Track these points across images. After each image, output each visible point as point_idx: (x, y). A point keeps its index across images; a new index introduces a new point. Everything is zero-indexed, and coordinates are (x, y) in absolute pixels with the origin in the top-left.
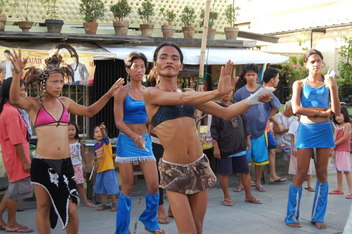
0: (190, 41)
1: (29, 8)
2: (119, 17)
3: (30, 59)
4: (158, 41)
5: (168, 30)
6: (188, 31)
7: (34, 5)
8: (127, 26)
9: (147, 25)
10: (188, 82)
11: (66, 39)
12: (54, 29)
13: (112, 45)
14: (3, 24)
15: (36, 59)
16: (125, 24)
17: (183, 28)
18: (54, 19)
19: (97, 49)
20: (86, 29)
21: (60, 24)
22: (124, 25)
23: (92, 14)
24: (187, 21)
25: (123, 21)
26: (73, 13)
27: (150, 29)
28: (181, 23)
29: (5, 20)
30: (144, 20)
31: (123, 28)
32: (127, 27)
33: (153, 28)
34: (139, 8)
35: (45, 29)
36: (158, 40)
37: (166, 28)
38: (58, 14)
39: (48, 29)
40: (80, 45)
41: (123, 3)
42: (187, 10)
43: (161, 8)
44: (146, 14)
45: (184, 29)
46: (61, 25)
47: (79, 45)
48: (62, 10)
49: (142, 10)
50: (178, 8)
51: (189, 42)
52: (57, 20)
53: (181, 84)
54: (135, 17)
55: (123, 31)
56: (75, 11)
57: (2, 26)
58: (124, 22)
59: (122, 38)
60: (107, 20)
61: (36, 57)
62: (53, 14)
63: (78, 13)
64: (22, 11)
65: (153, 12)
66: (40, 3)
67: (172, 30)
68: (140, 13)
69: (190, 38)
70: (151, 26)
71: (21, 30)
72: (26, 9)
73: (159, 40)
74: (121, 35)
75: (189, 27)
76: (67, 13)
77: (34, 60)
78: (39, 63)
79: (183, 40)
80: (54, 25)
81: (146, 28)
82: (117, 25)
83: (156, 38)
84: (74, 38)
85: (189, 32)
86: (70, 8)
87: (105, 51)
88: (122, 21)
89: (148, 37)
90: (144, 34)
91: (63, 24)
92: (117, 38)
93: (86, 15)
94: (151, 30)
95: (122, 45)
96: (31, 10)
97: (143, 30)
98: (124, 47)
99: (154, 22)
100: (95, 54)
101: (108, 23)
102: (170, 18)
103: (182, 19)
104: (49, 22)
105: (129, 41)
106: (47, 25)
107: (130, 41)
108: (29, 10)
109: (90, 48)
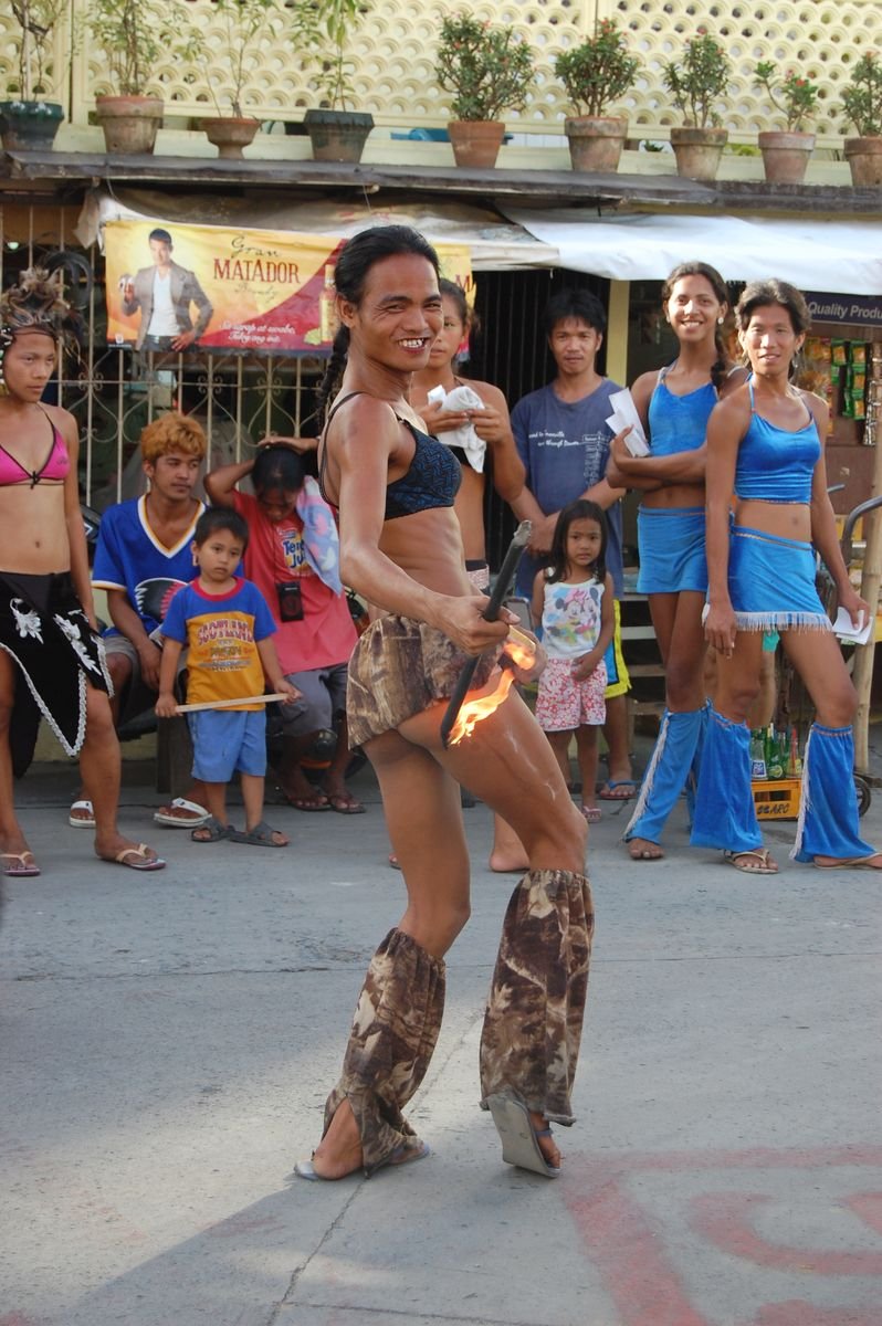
0: (874, 198)
1: (247, 64)
2: (590, 99)
3: (238, 263)
4: (739, 197)
5: (783, 154)
6: (868, 158)
7: (265, 53)
8: (617, 134)
9: (697, 131)
10: (864, 362)
11: (376, 188)
12: (335, 146)
13: (557, 212)
14: (149, 126)
15: (259, 263)
16: (610, 127)
17: (850, 145)
18: (338, 108)
19: (490, 227)
20: (458, 148)
21: (358, 127)
22: (607, 133)
23: (485, 89)
24: (867, 115)
25: (602, 116)
26: (413, 84)
27: (709, 149)
28: (844, 121)
29: (157, 115)
30: (689, 108)
31: (600, 144)
32: (616, 138)
33: (721, 143)
34: (672, 66)
35: (301, 146)
36: (740, 193)
37: (775, 143)
38: (352, 90)
39: (317, 145)
40: (428, 212)
41: (605, 47)
42: (870, 69)
43: (759, 64)
44: (699, 85)
45: (852, 150)
46: (362, 133)
47: (424, 213)
48: (369, 71)
49: (683, 72)
50: (835, 60)
51: (867, 202)
52: (349, 113)
53: (834, 368)
54: (658, 97)
55: (601, 156)
56: (421, 74)
57: (145, 134)
58: (608, 122)
59: (587, 187)
60: (543, 109)
61: (259, 257)
62: (333, 90)
63: (431, 85)
64: (220, 77)
65: (724, 79)
66: (288, 46)
67: (798, 154)
68: (675, 83)
69: (876, 186)
70: (714, 137)
71: (214, 151)
72: (236, 67)
73: (745, 193)
74: (592, 169)
75: (872, 142)
76: (389, 83)
77: (252, 267)
78: (268, 280)
79: (844, 191)
80: (338, 132)
81: (692, 145)
82: (577, 133)
83: (732, 185)
84: (403, 186)
85: (871, 160)
86: (402, 63)
87: (522, 234)
88: (599, 115)
89: (699, 182)
90: (685, 169)
91: (372, 126)
92: (569, 185)
93: (461, 91)
94: (717, 151)
95: (593, 212)
96: (253, 74)
97: (682, 150)
98: (599, 219)
99: (735, 116)
100: (478, 247)
101: (547, 122)
102: (797, 103)
103: (846, 107)
104: (318, 119)
105: (616, 197)
106: (310, 131)
107: (618, 200)
108: (249, 74)
109: (464, 224)
